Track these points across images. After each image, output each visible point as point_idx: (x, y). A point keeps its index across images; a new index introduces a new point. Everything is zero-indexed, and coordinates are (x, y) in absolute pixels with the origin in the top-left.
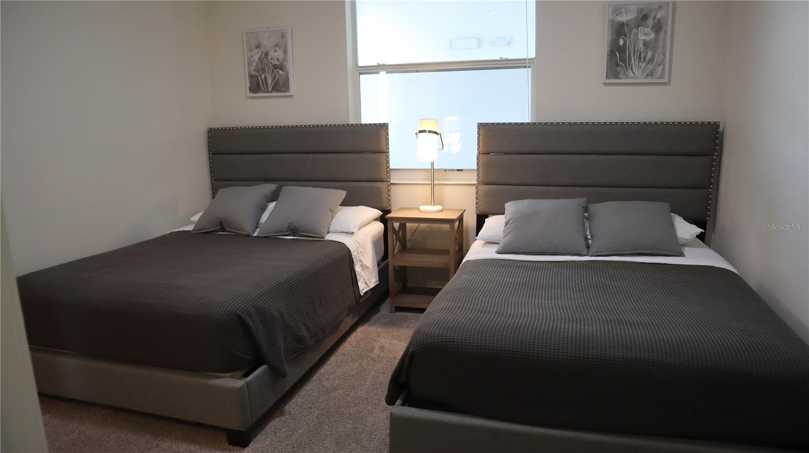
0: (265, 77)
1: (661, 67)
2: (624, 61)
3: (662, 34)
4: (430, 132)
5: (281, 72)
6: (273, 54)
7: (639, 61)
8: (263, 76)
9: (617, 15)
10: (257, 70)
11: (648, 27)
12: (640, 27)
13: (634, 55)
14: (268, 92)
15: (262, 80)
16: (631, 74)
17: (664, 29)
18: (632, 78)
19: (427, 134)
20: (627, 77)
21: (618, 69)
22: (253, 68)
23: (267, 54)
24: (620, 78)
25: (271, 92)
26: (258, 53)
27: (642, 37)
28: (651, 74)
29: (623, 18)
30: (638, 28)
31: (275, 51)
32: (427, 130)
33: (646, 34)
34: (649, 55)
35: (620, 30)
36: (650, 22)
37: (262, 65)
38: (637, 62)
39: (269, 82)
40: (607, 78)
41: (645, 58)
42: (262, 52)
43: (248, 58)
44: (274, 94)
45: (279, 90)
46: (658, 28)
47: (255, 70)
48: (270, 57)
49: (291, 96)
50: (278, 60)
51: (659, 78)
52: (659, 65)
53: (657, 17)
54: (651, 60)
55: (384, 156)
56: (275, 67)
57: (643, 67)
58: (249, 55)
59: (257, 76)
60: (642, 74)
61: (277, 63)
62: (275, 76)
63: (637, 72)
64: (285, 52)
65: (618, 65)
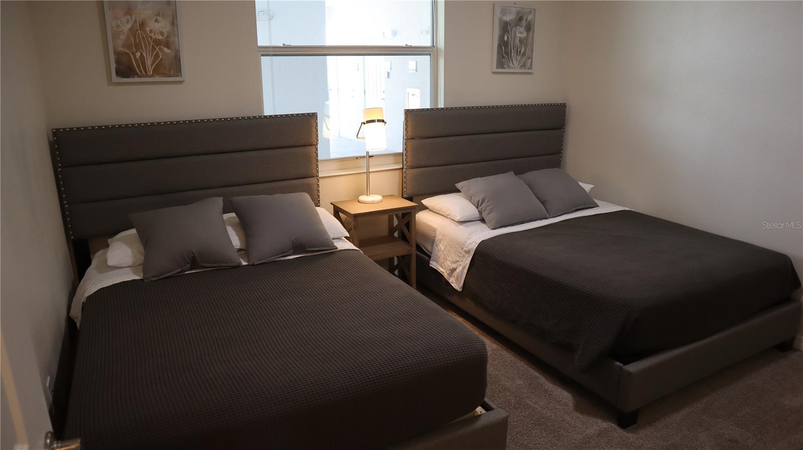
0: (142, 55)
1: (530, 59)
2: (507, 54)
3: (531, 34)
4: (379, 121)
5: (166, 50)
6: (152, 25)
7: (517, 55)
8: (138, 55)
9: (503, 15)
10: (127, 45)
11: (522, 27)
12: (518, 27)
13: (514, 49)
14: (147, 76)
15: (136, 60)
16: (512, 65)
17: (532, 30)
18: (512, 68)
19: (376, 124)
20: (509, 67)
21: (503, 60)
22: (120, 43)
23: (143, 25)
24: (505, 68)
25: (152, 76)
26: (128, 22)
27: (518, 35)
28: (524, 66)
29: (508, 18)
30: (516, 26)
31: (156, 21)
32: (376, 119)
33: (521, 33)
34: (523, 51)
35: (505, 27)
36: (524, 23)
37: (135, 40)
38: (515, 55)
39: (149, 62)
40: (497, 68)
41: (520, 52)
42: (135, 21)
43: (112, 27)
44: (158, 79)
45: (163, 73)
46: (529, 28)
47: (124, 46)
48: (148, 29)
49: (181, 82)
50: (162, 33)
51: (529, 69)
52: (529, 58)
53: (528, 19)
54: (524, 54)
55: (313, 148)
56: (157, 43)
57: (519, 59)
58: (114, 24)
59: (129, 54)
60: (518, 65)
61: (160, 37)
62: (157, 56)
63: (515, 63)
64: (174, 23)
65: (503, 57)
